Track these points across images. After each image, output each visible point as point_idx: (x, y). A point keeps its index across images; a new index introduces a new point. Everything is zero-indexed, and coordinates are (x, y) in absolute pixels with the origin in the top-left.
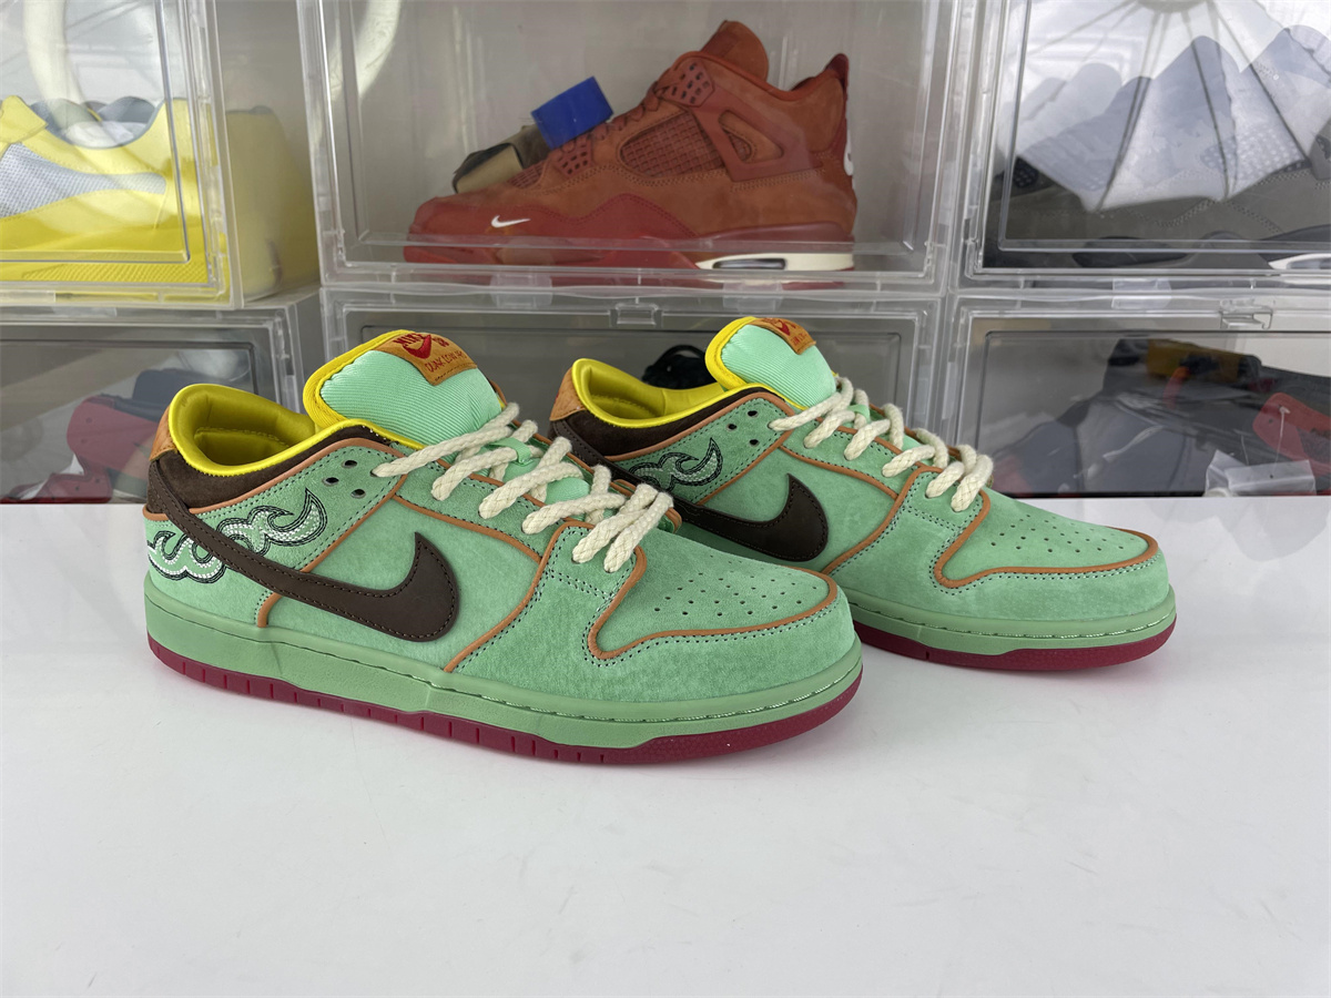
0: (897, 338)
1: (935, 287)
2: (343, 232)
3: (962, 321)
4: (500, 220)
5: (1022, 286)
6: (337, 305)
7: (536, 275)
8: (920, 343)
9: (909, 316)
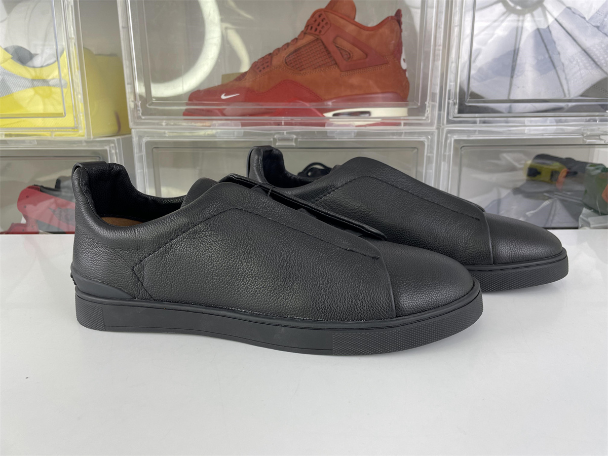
0: (416, 150)
1: (431, 124)
2: (140, 103)
3: (448, 141)
4: (226, 95)
5: (478, 122)
6: (140, 137)
7: (233, 121)
8: (427, 153)
9: (422, 139)
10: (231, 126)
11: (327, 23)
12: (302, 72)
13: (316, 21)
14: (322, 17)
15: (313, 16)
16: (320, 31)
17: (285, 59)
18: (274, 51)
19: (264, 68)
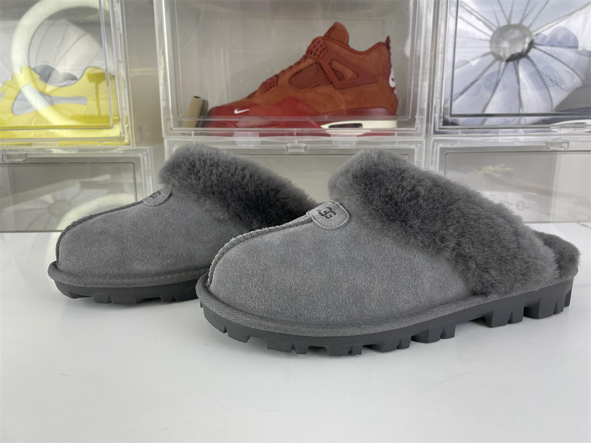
1: (420, 135)
2: (172, 117)
3: (435, 149)
4: (238, 110)
5: (460, 133)
7: (252, 132)
12: (303, 90)
13: (315, 47)
15: (313, 42)
17: (289, 80)
18: (280, 72)
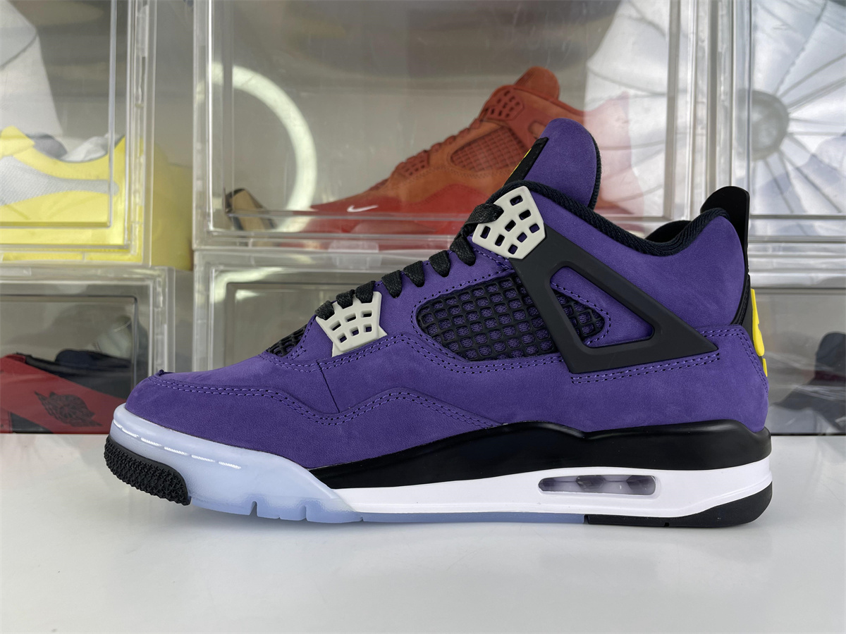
5: (771, 249)
6: (208, 265)
10: (363, 248)
11: (518, 104)
12: (479, 173)
13: (499, 101)
14: (509, 96)
15: (495, 94)
16: (508, 115)
17: (452, 158)
18: (433, 147)
19: (417, 170)
